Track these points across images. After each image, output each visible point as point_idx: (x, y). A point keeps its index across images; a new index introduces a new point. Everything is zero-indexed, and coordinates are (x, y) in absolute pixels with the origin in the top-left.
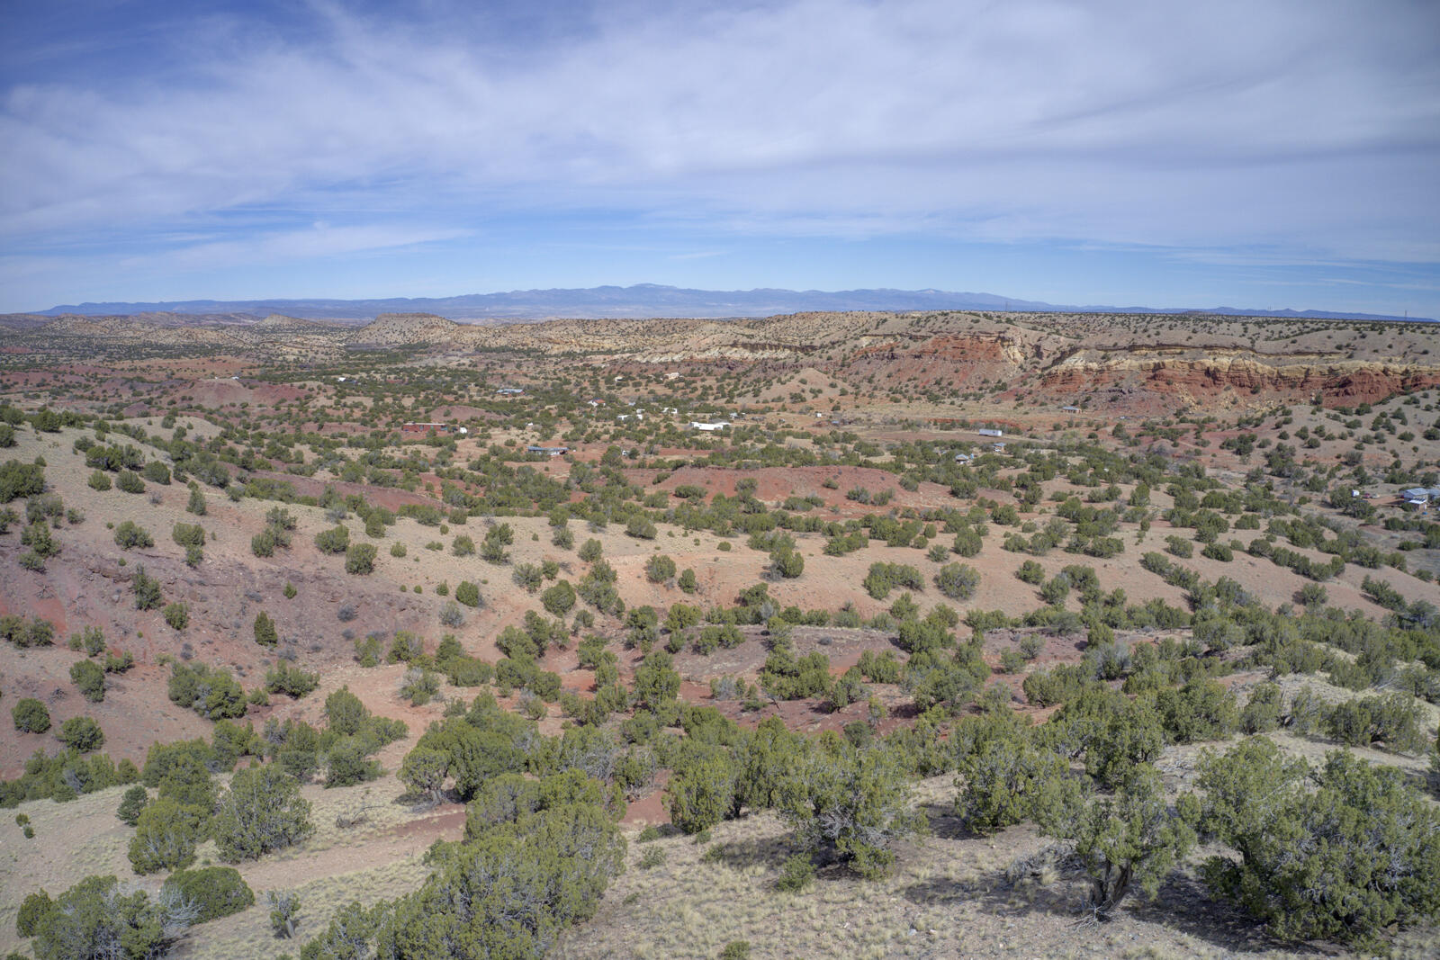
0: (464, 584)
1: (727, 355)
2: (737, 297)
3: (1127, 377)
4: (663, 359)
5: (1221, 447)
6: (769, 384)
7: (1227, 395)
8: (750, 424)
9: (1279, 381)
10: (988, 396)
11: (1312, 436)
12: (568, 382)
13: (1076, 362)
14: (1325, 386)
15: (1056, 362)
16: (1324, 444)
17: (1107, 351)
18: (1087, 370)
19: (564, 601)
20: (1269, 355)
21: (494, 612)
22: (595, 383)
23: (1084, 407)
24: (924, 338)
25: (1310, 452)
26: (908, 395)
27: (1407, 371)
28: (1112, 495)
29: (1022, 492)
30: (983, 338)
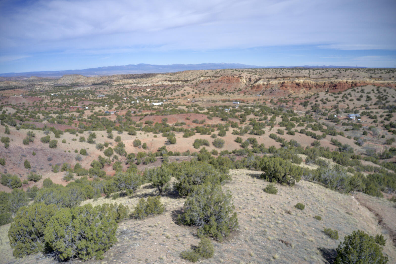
0: (82, 149)
1: (164, 83)
2: (168, 67)
3: (274, 86)
4: (146, 85)
5: (299, 105)
6: (175, 91)
7: (303, 90)
8: (169, 103)
9: (317, 86)
10: (236, 93)
11: (324, 101)
12: (118, 93)
13: (261, 82)
14: (330, 87)
15: (255, 82)
16: (328, 103)
17: (269, 79)
18: (263, 84)
19: (110, 153)
20: (314, 79)
21: (91, 156)
22: (126, 93)
24: (218, 77)
25: (324, 105)
26: (214, 93)
27: (353, 82)
28: (265, 119)
29: (241, 119)
30: (235, 76)
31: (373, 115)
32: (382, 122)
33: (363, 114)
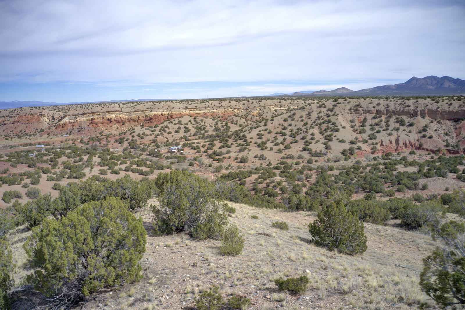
3: (83, 123)
5: (115, 142)
7: (115, 126)
9: (130, 120)
10: (38, 134)
11: (142, 135)
13: (66, 120)
14: (145, 120)
15: (60, 121)
17: (76, 116)
18: (70, 122)
20: (127, 113)
23: (70, 134)
24: (14, 117)
26: (11, 137)
27: (168, 114)
28: (81, 160)
29: (52, 163)
30: (35, 115)
31: (195, 145)
32: (205, 152)
33: (184, 145)
